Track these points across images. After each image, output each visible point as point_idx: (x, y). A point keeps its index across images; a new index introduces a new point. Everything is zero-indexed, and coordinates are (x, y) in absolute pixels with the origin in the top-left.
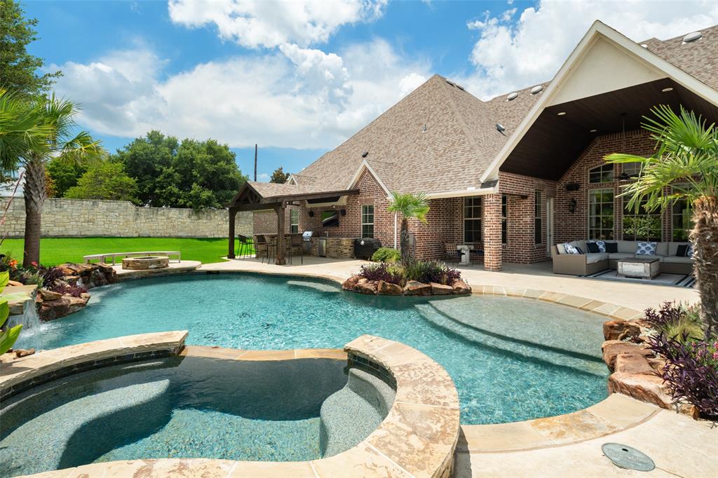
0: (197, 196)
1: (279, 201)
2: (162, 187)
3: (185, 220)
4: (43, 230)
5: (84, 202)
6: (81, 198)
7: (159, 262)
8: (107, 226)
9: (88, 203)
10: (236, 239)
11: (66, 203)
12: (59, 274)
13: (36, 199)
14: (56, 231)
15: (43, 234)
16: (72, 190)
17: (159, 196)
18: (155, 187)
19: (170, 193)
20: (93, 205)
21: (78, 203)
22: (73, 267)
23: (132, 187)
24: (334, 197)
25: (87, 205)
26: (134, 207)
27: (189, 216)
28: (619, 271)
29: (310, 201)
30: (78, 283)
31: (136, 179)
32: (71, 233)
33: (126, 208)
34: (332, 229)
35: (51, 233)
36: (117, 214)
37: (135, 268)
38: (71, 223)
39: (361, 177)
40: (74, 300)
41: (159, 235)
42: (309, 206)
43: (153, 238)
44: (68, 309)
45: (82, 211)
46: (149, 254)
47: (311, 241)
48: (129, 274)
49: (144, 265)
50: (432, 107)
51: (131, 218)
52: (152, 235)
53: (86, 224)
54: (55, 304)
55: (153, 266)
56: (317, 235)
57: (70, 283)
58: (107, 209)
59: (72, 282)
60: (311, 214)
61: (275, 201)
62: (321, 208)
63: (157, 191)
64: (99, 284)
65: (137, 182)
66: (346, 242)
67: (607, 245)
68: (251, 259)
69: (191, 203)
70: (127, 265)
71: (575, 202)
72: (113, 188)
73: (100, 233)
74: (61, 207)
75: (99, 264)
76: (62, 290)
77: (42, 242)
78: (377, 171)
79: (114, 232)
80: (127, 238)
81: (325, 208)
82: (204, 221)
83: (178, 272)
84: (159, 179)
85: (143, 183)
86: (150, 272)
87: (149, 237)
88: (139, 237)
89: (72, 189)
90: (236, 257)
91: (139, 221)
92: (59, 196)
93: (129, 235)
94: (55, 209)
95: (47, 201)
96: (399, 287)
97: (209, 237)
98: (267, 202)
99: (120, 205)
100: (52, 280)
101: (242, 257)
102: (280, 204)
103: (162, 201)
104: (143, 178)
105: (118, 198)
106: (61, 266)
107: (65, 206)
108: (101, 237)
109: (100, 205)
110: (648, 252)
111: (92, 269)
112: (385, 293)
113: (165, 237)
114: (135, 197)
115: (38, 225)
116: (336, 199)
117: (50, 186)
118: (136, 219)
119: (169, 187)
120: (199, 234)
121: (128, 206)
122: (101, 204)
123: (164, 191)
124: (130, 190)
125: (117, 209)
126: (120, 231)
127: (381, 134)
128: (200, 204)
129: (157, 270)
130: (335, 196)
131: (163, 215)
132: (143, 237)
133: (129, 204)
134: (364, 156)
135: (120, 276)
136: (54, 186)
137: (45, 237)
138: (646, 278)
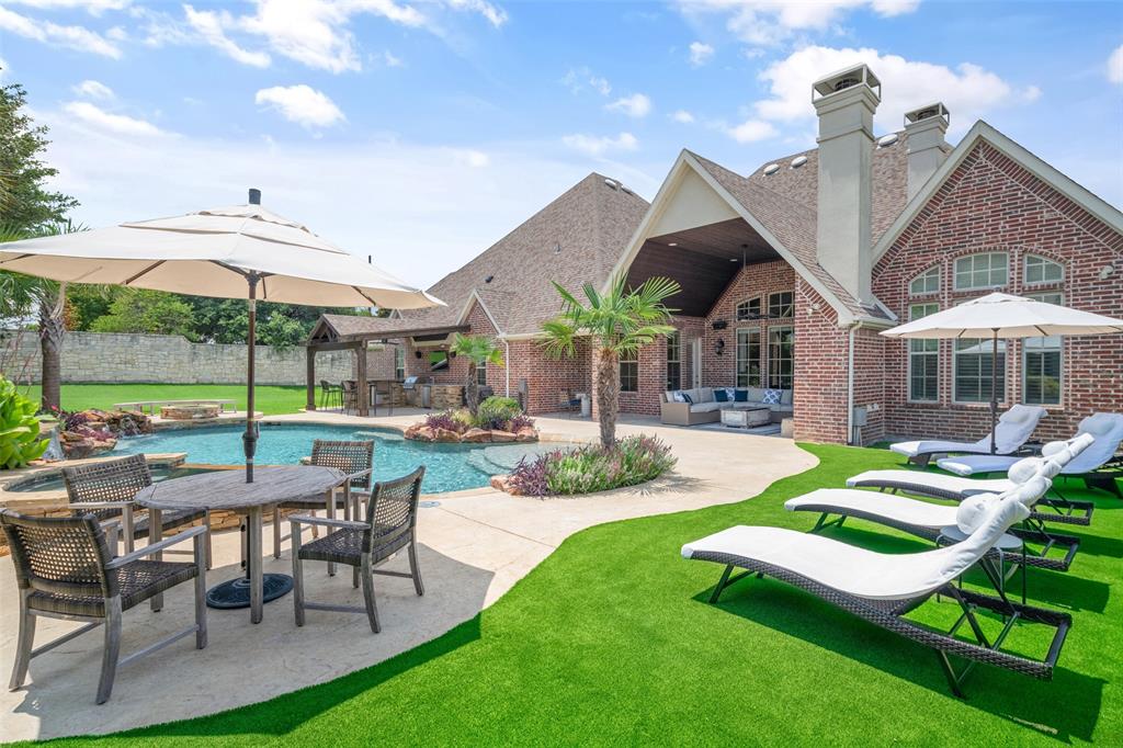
0: (279, 330)
1: (357, 339)
2: (230, 317)
3: (263, 362)
4: (62, 373)
5: (119, 337)
6: (115, 331)
7: (205, 411)
8: (151, 369)
9: (125, 338)
10: (318, 386)
11: (93, 338)
12: (83, 419)
13: (54, 339)
14: (81, 375)
15: (64, 379)
16: (101, 321)
17: (226, 329)
18: (219, 317)
19: (240, 324)
20: (131, 341)
21: (110, 338)
22: (100, 414)
23: (186, 316)
24: (442, 334)
25: (122, 341)
26: (189, 344)
27: (269, 356)
28: (723, 420)
29: (416, 339)
30: (104, 429)
31: (192, 306)
32: (101, 378)
33: (179, 344)
34: (440, 374)
35: (74, 378)
36: (166, 353)
37: (176, 417)
38: (103, 365)
39: (472, 310)
40: (97, 444)
41: (225, 381)
42: (416, 344)
43: (217, 384)
44: (92, 451)
45: (117, 349)
46: (198, 403)
47: (414, 389)
48: (168, 424)
49: (188, 414)
50: (575, 219)
51: (186, 359)
52: (215, 381)
53: (123, 366)
54: (79, 444)
55: (197, 416)
56: (421, 381)
57: (95, 429)
58: (152, 346)
59: (96, 428)
60: (419, 355)
61: (351, 340)
62: (430, 347)
63: (221, 322)
64: (129, 433)
65: (193, 310)
66: (452, 389)
67: (737, 393)
68: (336, 411)
69: (270, 338)
70: (166, 414)
71: (722, 343)
72: (159, 318)
73: (144, 378)
74: (86, 344)
75: (132, 411)
76: (86, 433)
77: (63, 389)
78: (488, 303)
79: (162, 377)
80: (181, 384)
81: (433, 347)
82: (291, 363)
83: (229, 422)
84: (224, 306)
85: (202, 311)
86: (194, 423)
87: (212, 384)
88: (198, 384)
89: (102, 319)
90: (317, 409)
91: (196, 363)
92: (84, 328)
93: (183, 381)
94: (78, 346)
95: (69, 335)
96: (457, 434)
97: (298, 384)
98: (345, 341)
99: (169, 341)
100: (75, 424)
101: (324, 408)
102: (360, 343)
103: (229, 335)
104: (202, 304)
105: (169, 331)
106: (86, 411)
107: (93, 343)
108: (143, 383)
109: (141, 341)
110: (772, 401)
111: (122, 417)
112: (441, 440)
113: (235, 384)
114: (190, 329)
115: (57, 367)
116: (444, 336)
117: (70, 315)
118: (193, 360)
119: (239, 317)
120: (282, 381)
121: (179, 341)
122: (142, 339)
123: (231, 321)
124: (185, 321)
125: (166, 346)
126: (170, 376)
127: (514, 252)
128: (283, 339)
129: (203, 420)
130: (442, 332)
131: (231, 354)
132: (203, 384)
133: (182, 339)
134: (488, 281)
135: (155, 425)
136: (76, 315)
137: (66, 383)
138: (744, 427)
